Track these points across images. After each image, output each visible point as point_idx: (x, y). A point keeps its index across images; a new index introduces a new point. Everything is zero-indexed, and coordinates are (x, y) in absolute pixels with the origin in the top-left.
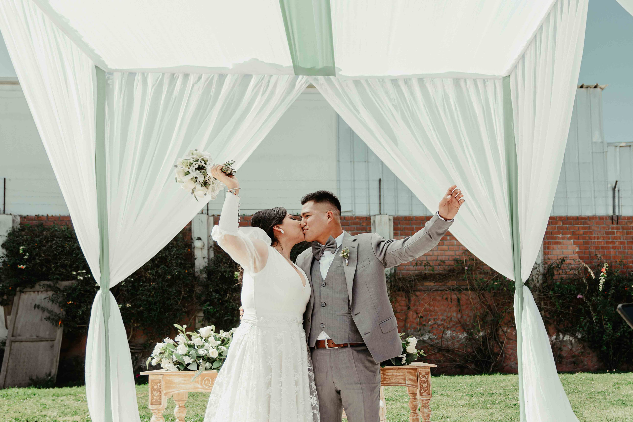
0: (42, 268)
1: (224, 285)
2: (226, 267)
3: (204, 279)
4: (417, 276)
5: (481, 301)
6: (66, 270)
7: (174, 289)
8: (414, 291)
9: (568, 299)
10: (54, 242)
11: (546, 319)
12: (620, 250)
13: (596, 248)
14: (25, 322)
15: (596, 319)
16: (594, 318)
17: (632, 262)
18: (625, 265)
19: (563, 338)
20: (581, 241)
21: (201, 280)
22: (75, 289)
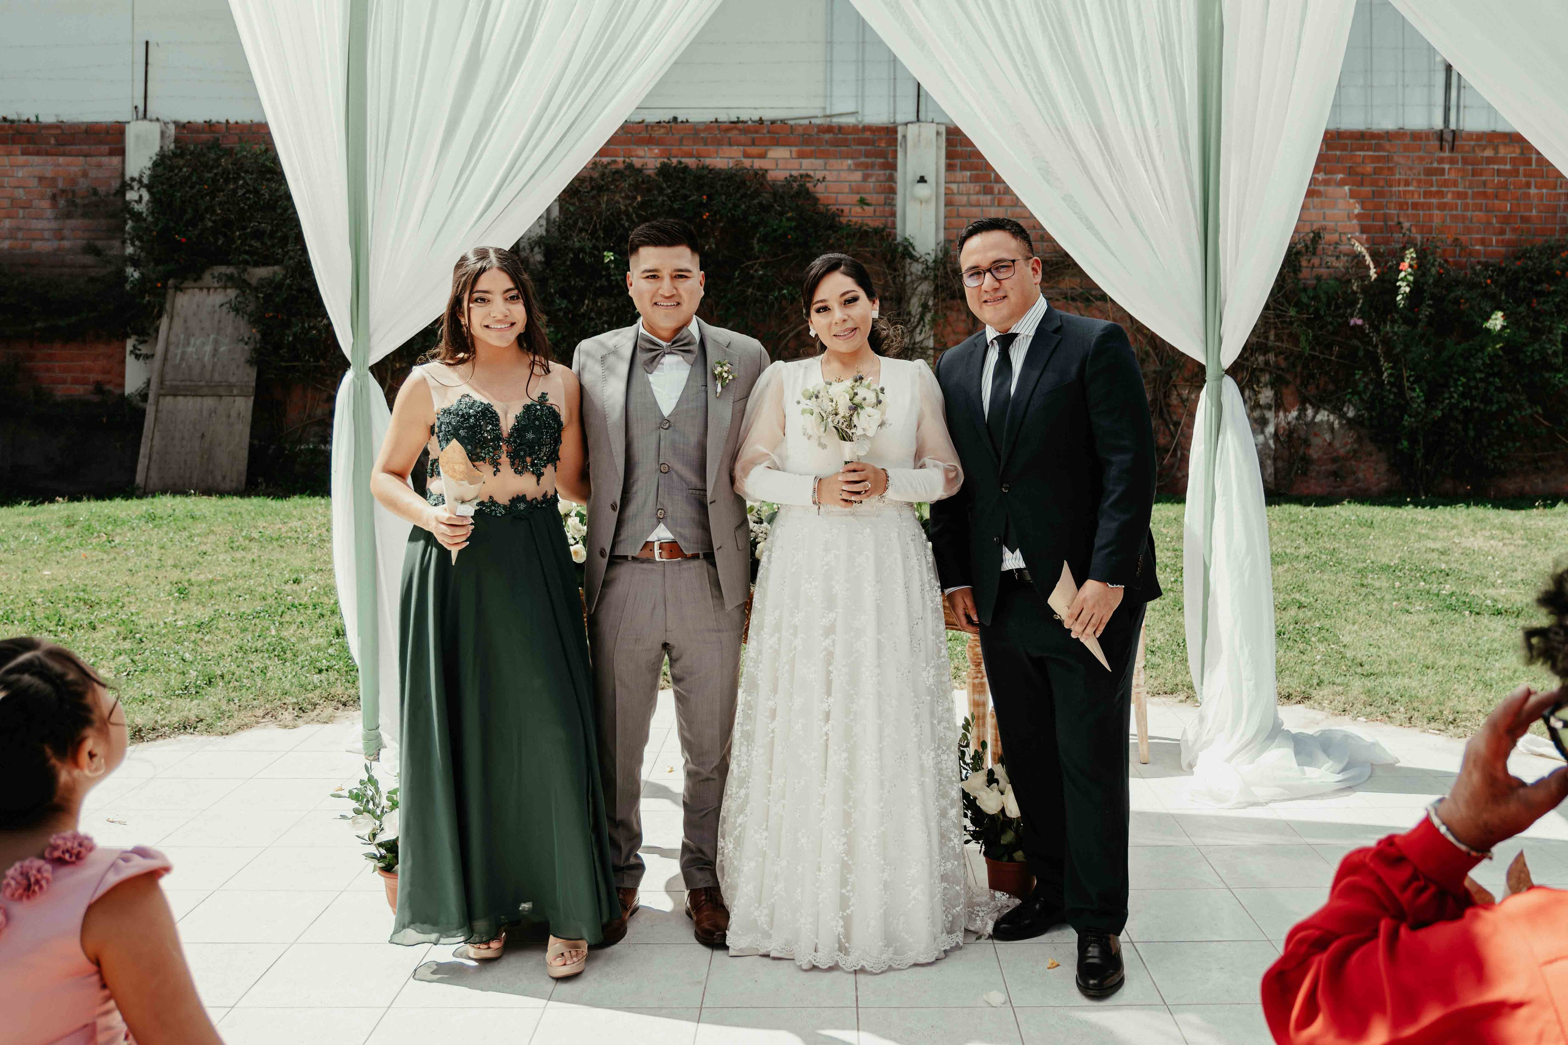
0: (216, 240)
1: (577, 279)
2: (584, 239)
3: (539, 266)
5: (1135, 327)
6: (263, 243)
9: (1330, 328)
10: (241, 182)
11: (1280, 372)
12: (1454, 213)
13: (1402, 206)
14: (183, 353)
15: (1390, 375)
16: (1385, 374)
17: (1483, 242)
18: (1463, 249)
19: (1314, 417)
20: (1367, 189)
21: (531, 267)
22: (279, 286)
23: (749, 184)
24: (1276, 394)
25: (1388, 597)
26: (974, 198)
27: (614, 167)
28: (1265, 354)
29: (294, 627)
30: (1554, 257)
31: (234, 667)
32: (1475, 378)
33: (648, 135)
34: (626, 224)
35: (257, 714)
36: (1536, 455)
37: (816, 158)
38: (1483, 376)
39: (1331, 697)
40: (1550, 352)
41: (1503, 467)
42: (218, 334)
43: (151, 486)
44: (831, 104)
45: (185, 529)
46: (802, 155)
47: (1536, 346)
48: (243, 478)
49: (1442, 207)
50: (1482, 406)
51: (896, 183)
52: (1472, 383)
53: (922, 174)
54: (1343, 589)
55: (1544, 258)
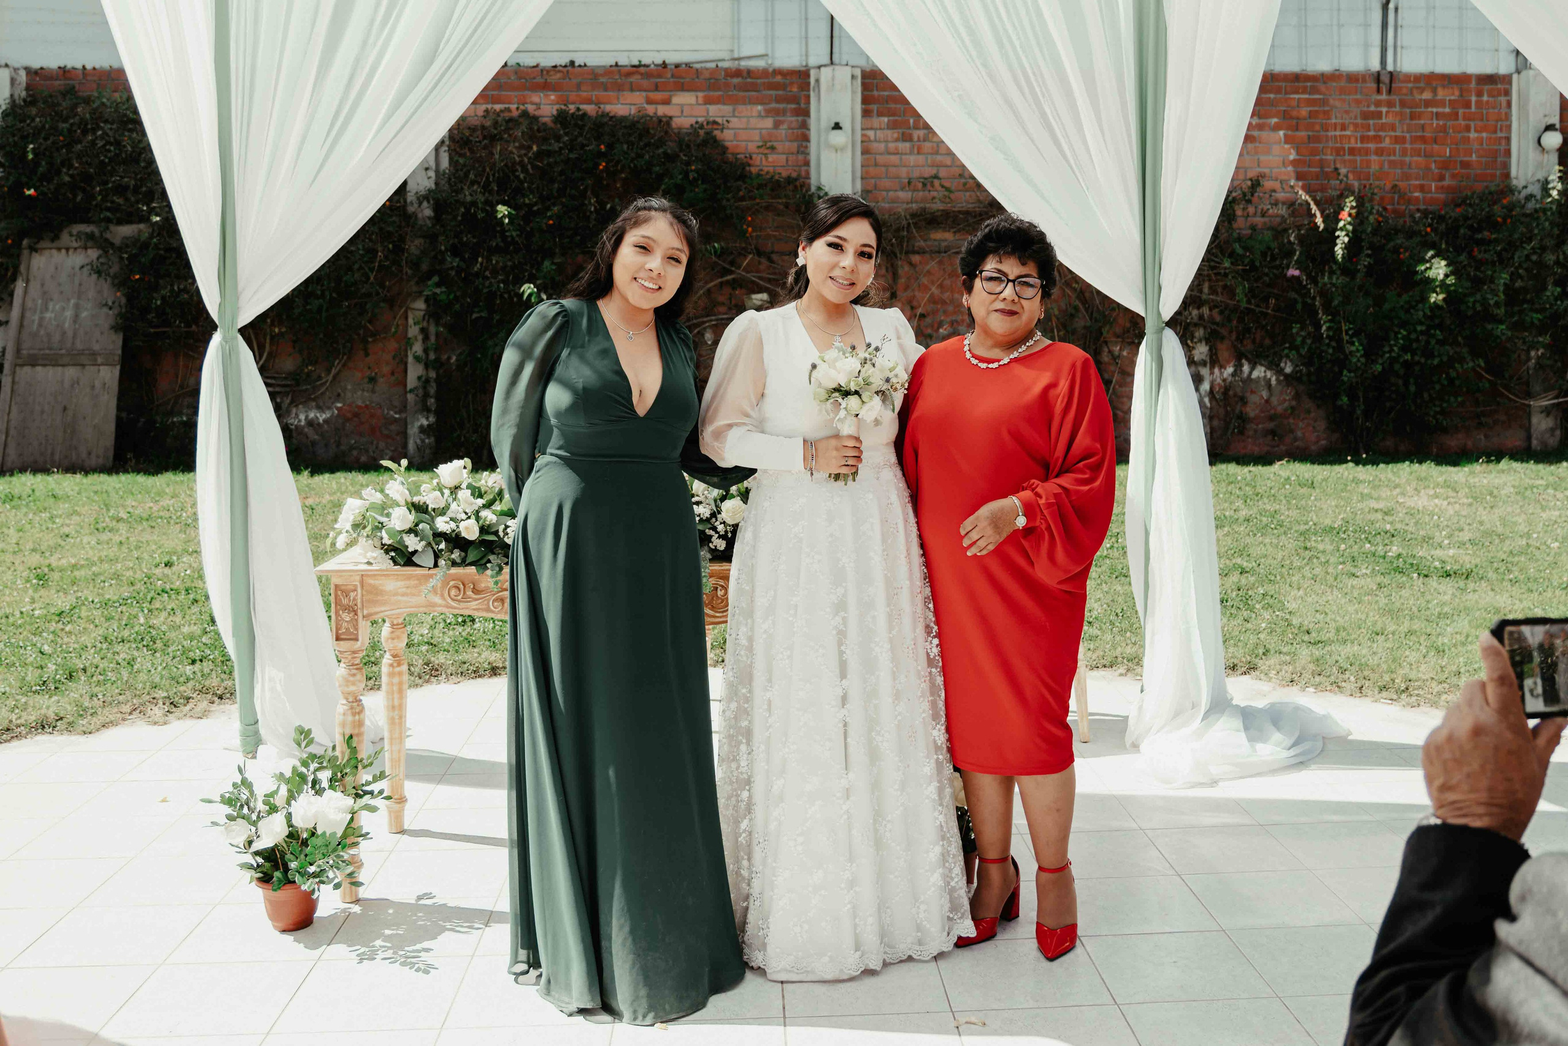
0: (75, 196)
1: (470, 236)
2: (475, 192)
3: (428, 222)
4: (913, 215)
6: (127, 199)
7: (360, 247)
8: (907, 253)
9: (1266, 279)
10: (100, 133)
11: (1214, 327)
12: (1392, 158)
13: (1339, 151)
14: (41, 319)
15: (1329, 329)
16: (1324, 328)
17: (1422, 188)
18: (1402, 195)
19: (1250, 373)
20: (1302, 134)
21: (420, 222)
22: (145, 246)
23: (652, 132)
24: (1210, 350)
25: (1333, 560)
26: (892, 145)
27: (507, 115)
28: (1199, 308)
29: (164, 614)
30: (1495, 203)
31: (98, 659)
32: (1415, 330)
33: (543, 80)
34: (522, 176)
35: (123, 710)
36: (1479, 410)
37: (724, 104)
38: (1424, 328)
39: (1278, 667)
40: (1492, 302)
41: (1445, 423)
42: (79, 298)
43: (9, 464)
44: (739, 47)
45: (45, 509)
46: (708, 101)
47: (1478, 297)
48: (111, 454)
49: (1380, 152)
50: (1423, 360)
51: (809, 130)
52: (1413, 336)
53: (837, 120)
54: (1286, 553)
55: (1485, 205)
